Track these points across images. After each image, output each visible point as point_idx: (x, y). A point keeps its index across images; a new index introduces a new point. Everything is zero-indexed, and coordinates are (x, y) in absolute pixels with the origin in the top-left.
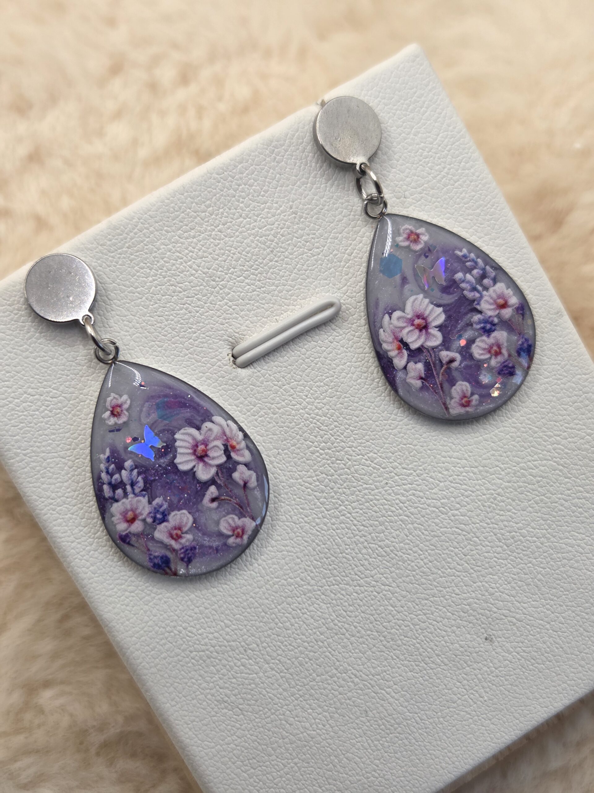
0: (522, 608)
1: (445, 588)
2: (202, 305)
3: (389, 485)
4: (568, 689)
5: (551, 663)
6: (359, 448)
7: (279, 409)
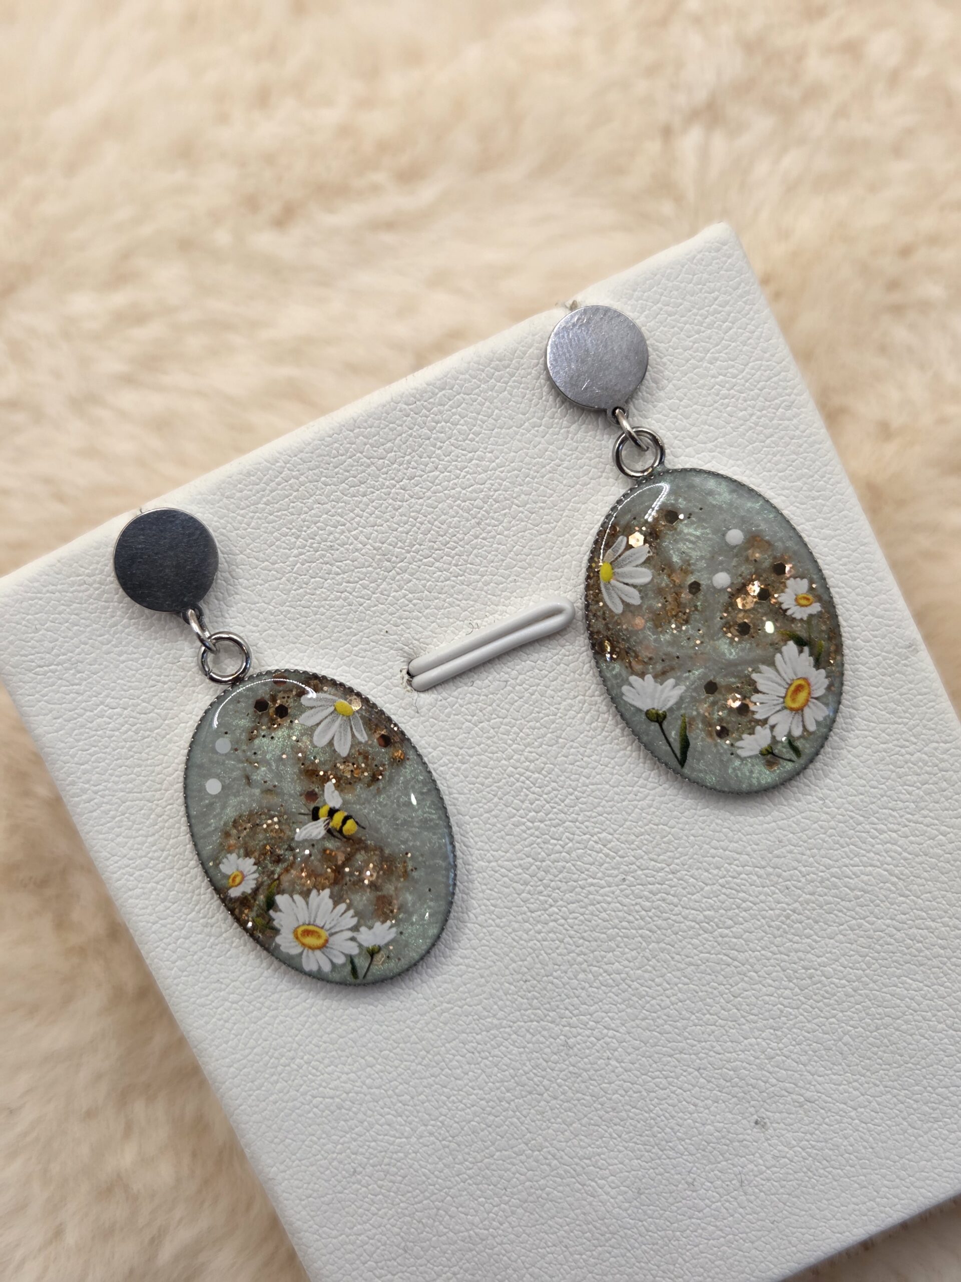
0: (814, 1083)
1: (699, 1041)
2: (368, 595)
3: (627, 882)
4: (877, 1210)
5: (853, 1169)
6: (587, 823)
7: (471, 756)
